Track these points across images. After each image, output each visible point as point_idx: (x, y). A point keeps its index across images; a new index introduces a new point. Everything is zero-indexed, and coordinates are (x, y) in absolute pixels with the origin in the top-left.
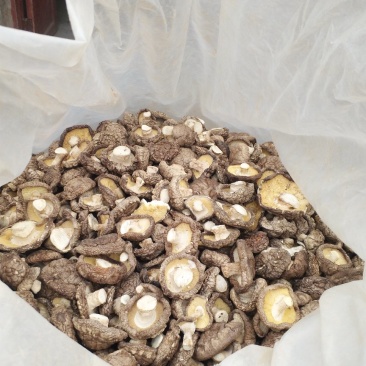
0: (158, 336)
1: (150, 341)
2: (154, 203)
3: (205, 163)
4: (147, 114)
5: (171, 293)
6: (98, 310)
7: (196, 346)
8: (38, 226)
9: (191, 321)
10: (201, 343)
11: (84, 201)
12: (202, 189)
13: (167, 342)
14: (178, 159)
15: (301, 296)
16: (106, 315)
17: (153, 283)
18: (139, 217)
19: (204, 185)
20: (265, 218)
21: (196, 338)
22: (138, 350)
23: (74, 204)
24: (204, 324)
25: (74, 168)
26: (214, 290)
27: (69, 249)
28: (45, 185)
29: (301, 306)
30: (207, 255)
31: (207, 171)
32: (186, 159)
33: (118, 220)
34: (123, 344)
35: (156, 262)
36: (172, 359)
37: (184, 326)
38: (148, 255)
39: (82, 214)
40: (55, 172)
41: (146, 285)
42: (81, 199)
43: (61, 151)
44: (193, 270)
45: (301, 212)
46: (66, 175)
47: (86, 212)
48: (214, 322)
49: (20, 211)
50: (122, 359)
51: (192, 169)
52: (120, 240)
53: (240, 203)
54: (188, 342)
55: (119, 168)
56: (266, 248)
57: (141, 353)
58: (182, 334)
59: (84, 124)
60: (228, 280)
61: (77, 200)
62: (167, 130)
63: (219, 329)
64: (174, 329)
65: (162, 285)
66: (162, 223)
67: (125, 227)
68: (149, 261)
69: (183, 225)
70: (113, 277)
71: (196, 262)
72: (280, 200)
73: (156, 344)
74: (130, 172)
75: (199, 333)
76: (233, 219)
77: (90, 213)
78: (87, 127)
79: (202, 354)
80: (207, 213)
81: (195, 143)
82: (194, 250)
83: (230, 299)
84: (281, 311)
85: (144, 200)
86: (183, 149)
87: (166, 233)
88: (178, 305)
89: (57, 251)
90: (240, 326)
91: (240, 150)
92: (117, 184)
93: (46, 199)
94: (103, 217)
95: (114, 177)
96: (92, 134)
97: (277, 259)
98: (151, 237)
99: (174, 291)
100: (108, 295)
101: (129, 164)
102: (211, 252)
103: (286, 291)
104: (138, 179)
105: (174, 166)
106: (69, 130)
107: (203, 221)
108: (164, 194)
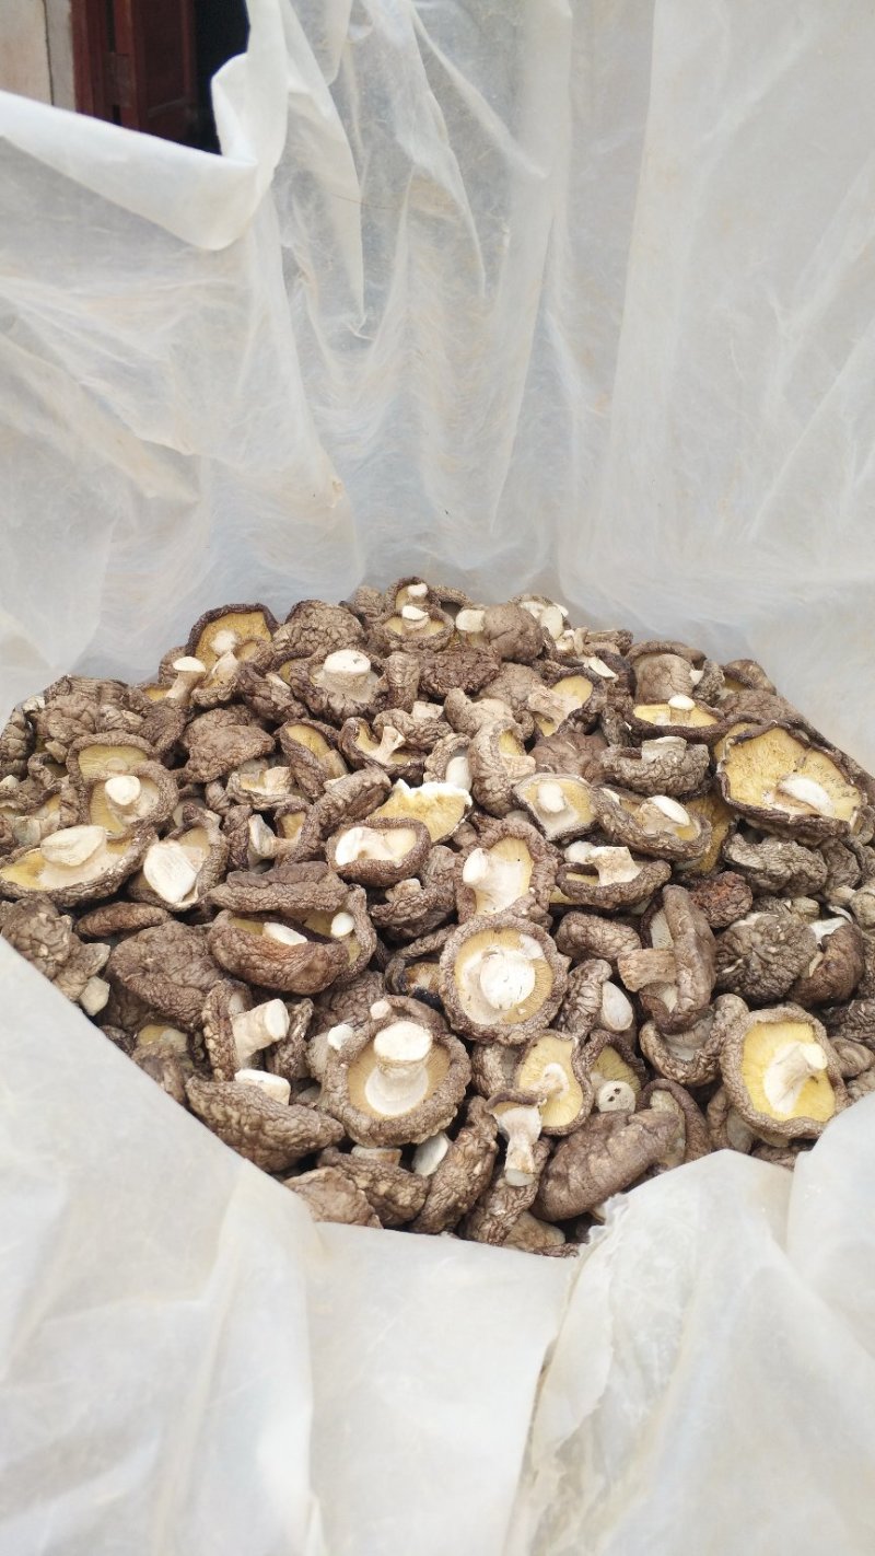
0: (432, 1140)
1: (409, 1153)
2: (430, 789)
3: (571, 697)
4: (418, 590)
5: (471, 1026)
6: (264, 1059)
7: (544, 1175)
8: (114, 842)
9: (528, 1102)
10: (557, 1167)
11: (240, 782)
12: (562, 758)
13: (459, 1158)
14: (497, 687)
15: (847, 1051)
16: (284, 1074)
17: (420, 996)
18: (387, 825)
19: (567, 748)
20: (738, 837)
21: (543, 1152)
22: (375, 1180)
23: (214, 791)
24: (564, 1116)
25: (221, 705)
26: (596, 1023)
27: (194, 900)
28: (142, 742)
29: (847, 1079)
30: (575, 925)
31: (577, 716)
32: (517, 690)
33: (329, 830)
34: (330, 1154)
35: (430, 942)
36: (473, 1211)
37: (509, 1118)
38: (410, 924)
39: (234, 813)
40: (169, 712)
41: (399, 1000)
42: (234, 777)
43: (189, 665)
44: (534, 962)
45: (841, 823)
46: (199, 723)
47: (247, 808)
48: (595, 1110)
49: (69, 805)
50: (322, 1196)
51: (535, 714)
52: (332, 878)
53: (668, 794)
54: (522, 1161)
55: (337, 704)
56: (744, 917)
57: (383, 1188)
58: (502, 1140)
59: (251, 602)
60: (633, 997)
61: (223, 780)
62: (467, 621)
63: (610, 1128)
64: (481, 1122)
65: (447, 1001)
66: (451, 843)
67: (350, 847)
68: (410, 941)
69: (508, 845)
70: (308, 970)
71: (542, 941)
72: (781, 793)
73: (428, 1165)
74: (368, 716)
75: (553, 1141)
76: (650, 831)
77: (255, 812)
78: (259, 609)
79: (561, 1198)
80: (576, 820)
81: (544, 655)
82: (538, 910)
83: (638, 1052)
84: (791, 1085)
85: (401, 782)
86: (511, 666)
87: (459, 866)
88: (491, 1059)
89: (162, 904)
90: (673, 1121)
91: (666, 669)
92: (332, 744)
93: (143, 777)
94: (289, 821)
95: (325, 728)
96: (272, 626)
97: (777, 943)
98: (417, 876)
99: (480, 1020)
100: (293, 1020)
101: (366, 699)
102: (584, 919)
103: (804, 1032)
104: (389, 731)
105: (487, 703)
106: (212, 617)
107: (561, 843)
108: (458, 769)
